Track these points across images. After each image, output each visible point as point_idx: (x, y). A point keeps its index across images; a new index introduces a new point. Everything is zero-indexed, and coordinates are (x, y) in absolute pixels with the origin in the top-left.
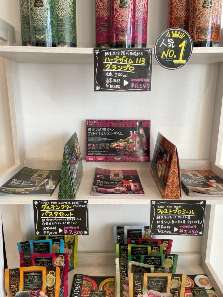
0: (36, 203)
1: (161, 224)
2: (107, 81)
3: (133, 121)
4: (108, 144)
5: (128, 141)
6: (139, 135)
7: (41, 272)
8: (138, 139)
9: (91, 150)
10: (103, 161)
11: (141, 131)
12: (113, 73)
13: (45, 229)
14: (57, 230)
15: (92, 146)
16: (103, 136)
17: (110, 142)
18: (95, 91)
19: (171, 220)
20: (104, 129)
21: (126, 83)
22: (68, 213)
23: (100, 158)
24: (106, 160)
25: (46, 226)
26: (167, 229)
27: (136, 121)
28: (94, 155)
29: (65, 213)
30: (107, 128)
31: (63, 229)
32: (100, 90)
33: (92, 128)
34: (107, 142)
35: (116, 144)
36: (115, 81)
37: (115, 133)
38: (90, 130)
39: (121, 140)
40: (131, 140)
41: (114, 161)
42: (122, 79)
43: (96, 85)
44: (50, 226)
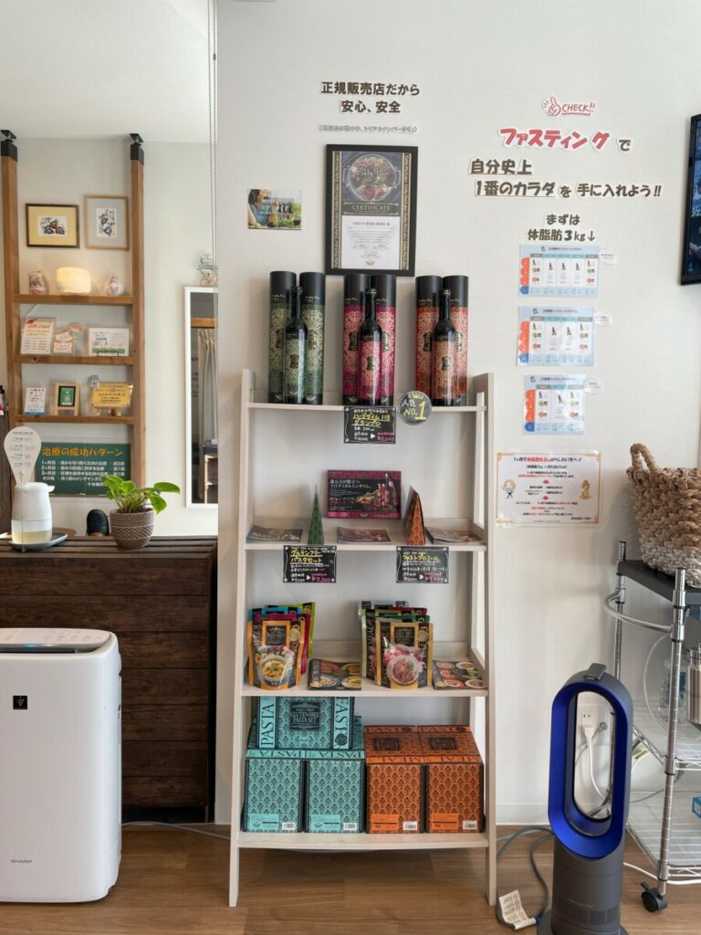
0: (287, 548)
1: (406, 571)
2: (356, 434)
3: (381, 472)
4: (353, 499)
5: (375, 495)
6: (388, 488)
7: (284, 627)
8: (387, 493)
9: (333, 505)
10: (346, 518)
11: (390, 484)
12: (361, 427)
13: (293, 575)
14: (305, 577)
15: (334, 500)
16: (347, 489)
17: (356, 496)
18: (345, 442)
19: (416, 567)
20: (349, 481)
21: (372, 436)
22: (317, 558)
23: (344, 514)
24: (351, 517)
25: (294, 573)
26: (412, 577)
27: (385, 472)
28: (336, 511)
29: (314, 558)
30: (352, 480)
31: (310, 576)
32: (349, 442)
33: (335, 479)
34: (352, 496)
35: (362, 498)
36: (363, 434)
37: (361, 486)
38: (332, 482)
39: (368, 493)
40: (379, 494)
41: (360, 517)
42: (369, 433)
43: (345, 437)
44: (298, 573)
